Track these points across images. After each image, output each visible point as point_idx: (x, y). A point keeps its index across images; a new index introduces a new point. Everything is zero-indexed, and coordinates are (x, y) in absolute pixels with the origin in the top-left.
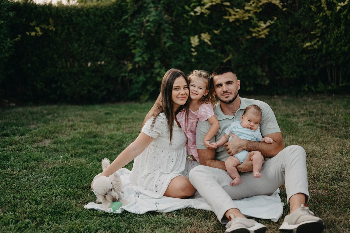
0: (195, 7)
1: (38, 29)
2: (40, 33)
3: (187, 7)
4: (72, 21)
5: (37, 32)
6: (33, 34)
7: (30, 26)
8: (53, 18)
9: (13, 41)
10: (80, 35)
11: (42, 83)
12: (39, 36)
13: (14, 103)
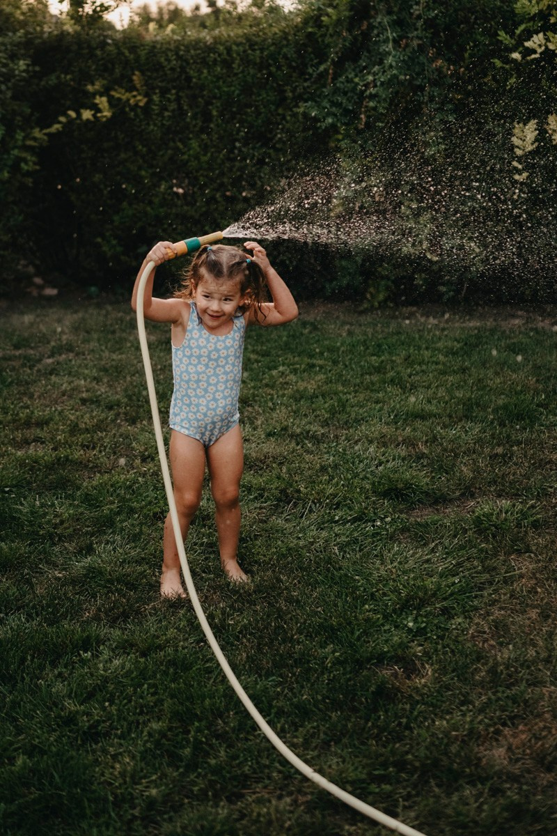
0: (528, 35)
1: (102, 101)
2: (107, 114)
3: (502, 36)
4: (189, 79)
5: (99, 111)
6: (87, 115)
7: (86, 93)
8: (143, 72)
9: (45, 134)
10: (207, 117)
11: (114, 242)
12: (104, 119)
13: (54, 287)
